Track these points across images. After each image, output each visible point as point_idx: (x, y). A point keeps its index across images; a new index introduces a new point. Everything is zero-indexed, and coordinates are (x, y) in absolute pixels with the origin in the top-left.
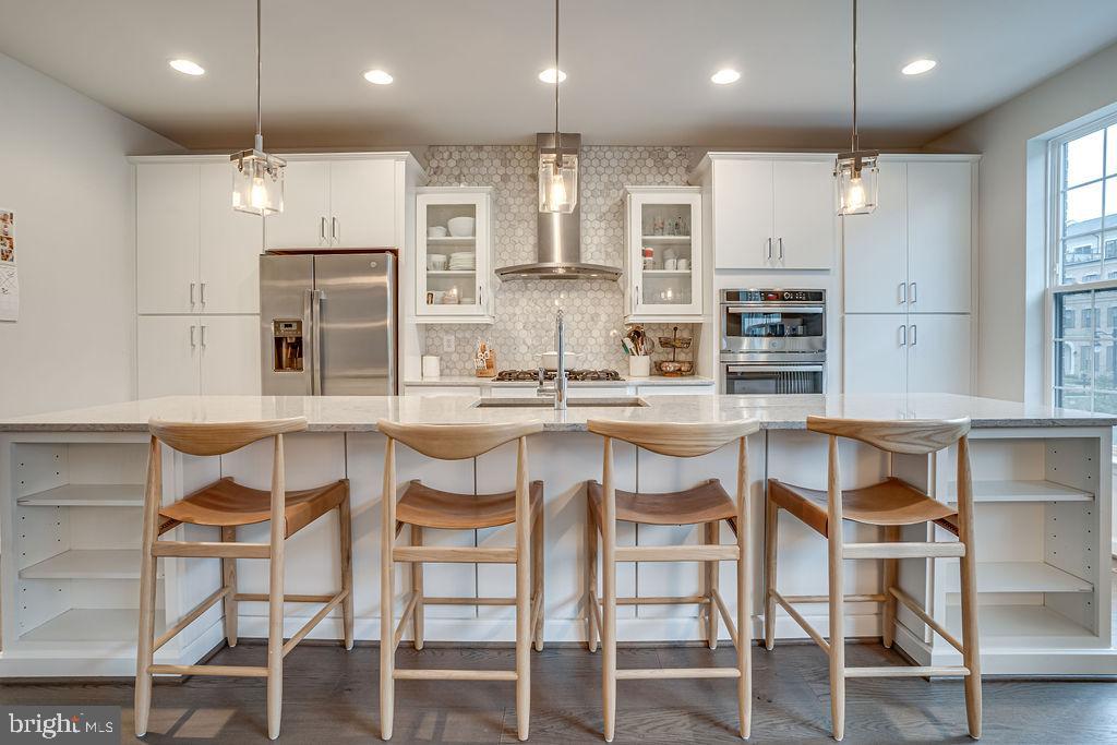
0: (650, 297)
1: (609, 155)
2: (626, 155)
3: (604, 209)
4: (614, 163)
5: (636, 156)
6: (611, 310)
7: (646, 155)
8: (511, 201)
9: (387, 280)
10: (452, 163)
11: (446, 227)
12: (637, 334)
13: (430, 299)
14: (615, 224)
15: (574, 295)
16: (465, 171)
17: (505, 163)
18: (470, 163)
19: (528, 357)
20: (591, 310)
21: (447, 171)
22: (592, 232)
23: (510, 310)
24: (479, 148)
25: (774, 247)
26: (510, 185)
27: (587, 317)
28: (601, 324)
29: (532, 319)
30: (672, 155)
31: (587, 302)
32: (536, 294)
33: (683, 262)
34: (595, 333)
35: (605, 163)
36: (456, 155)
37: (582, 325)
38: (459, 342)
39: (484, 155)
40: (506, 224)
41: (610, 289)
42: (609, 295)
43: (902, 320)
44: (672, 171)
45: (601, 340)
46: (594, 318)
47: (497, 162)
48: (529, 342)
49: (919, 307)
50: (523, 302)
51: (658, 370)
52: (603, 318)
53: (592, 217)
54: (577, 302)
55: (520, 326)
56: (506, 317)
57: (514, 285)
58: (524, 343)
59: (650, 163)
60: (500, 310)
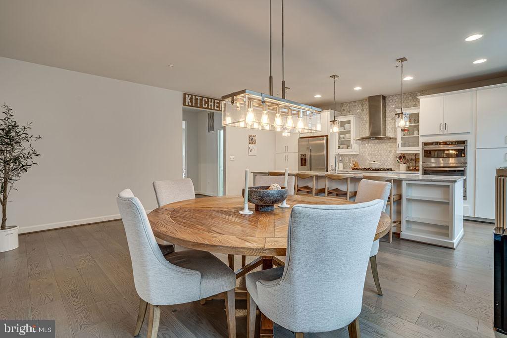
0: (404, 145)
1: (396, 98)
4: (397, 100)
8: (364, 117)
9: (325, 141)
10: (348, 107)
11: (344, 127)
13: (339, 148)
15: (383, 144)
17: (362, 105)
18: (352, 107)
20: (389, 149)
21: (346, 110)
22: (389, 124)
23: (364, 150)
24: (355, 102)
26: (364, 112)
29: (370, 152)
31: (388, 146)
34: (391, 156)
35: (394, 101)
36: (349, 105)
39: (356, 104)
40: (363, 124)
51: (408, 169)
53: (390, 119)
54: (385, 147)
55: (367, 155)
56: (363, 152)
57: (365, 142)
59: (410, 98)
60: (361, 150)
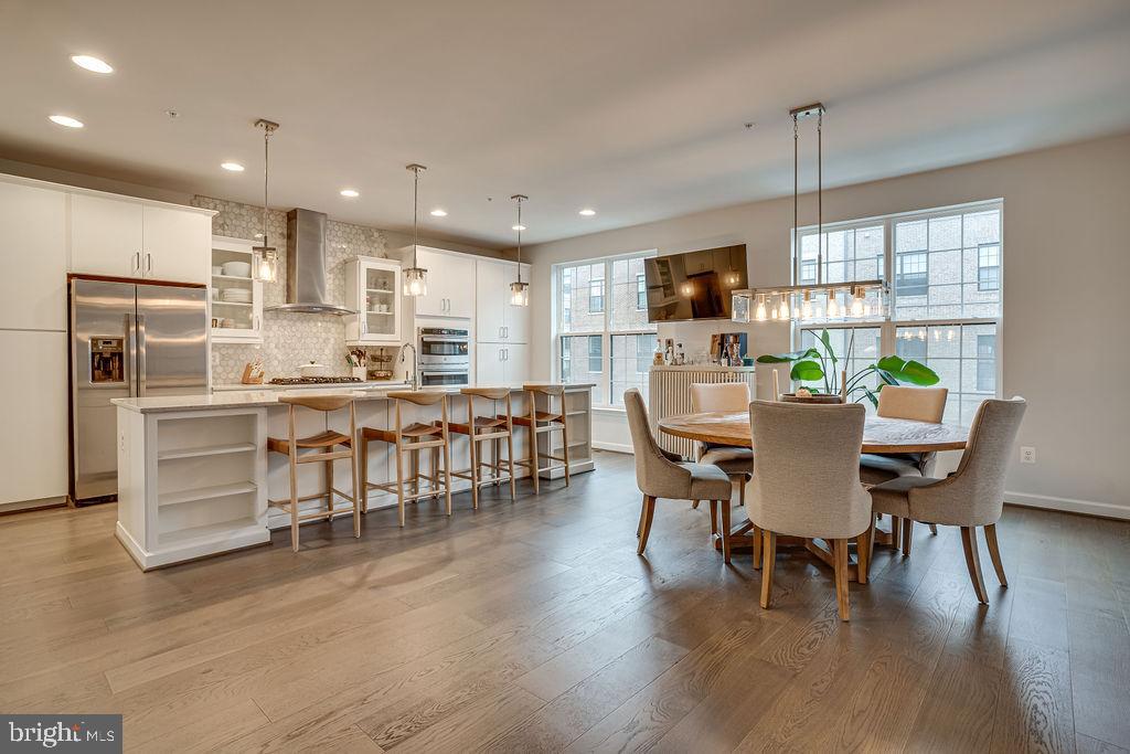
1: (337, 228)
2: (348, 230)
3: (333, 265)
5: (354, 231)
6: (336, 336)
7: (360, 231)
12: (360, 353)
13: (215, 323)
14: (340, 276)
16: (228, 222)
17: (262, 221)
19: (279, 369)
20: (324, 335)
24: (241, 205)
25: (445, 302)
27: (321, 340)
28: (330, 346)
30: (376, 235)
32: (285, 323)
33: (385, 306)
34: (327, 352)
37: (318, 346)
38: (223, 357)
39: (244, 212)
41: (336, 322)
42: (336, 325)
43: (501, 347)
44: (376, 245)
45: (331, 357)
46: (326, 340)
47: (255, 219)
48: (280, 358)
49: (509, 340)
50: (275, 328)
51: (372, 375)
52: (332, 341)
58: (276, 358)
59: (363, 238)
